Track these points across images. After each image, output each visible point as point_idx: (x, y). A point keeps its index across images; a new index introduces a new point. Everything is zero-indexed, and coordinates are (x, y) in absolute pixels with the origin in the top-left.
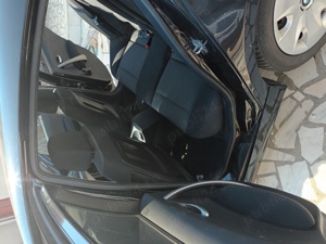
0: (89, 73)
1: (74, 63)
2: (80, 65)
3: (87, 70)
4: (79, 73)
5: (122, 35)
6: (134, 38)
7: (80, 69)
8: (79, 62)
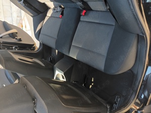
0: (20, 40)
1: (9, 34)
2: (13, 35)
3: (18, 38)
4: (13, 40)
5: (41, 13)
6: (49, 14)
7: (14, 38)
8: (12, 33)
